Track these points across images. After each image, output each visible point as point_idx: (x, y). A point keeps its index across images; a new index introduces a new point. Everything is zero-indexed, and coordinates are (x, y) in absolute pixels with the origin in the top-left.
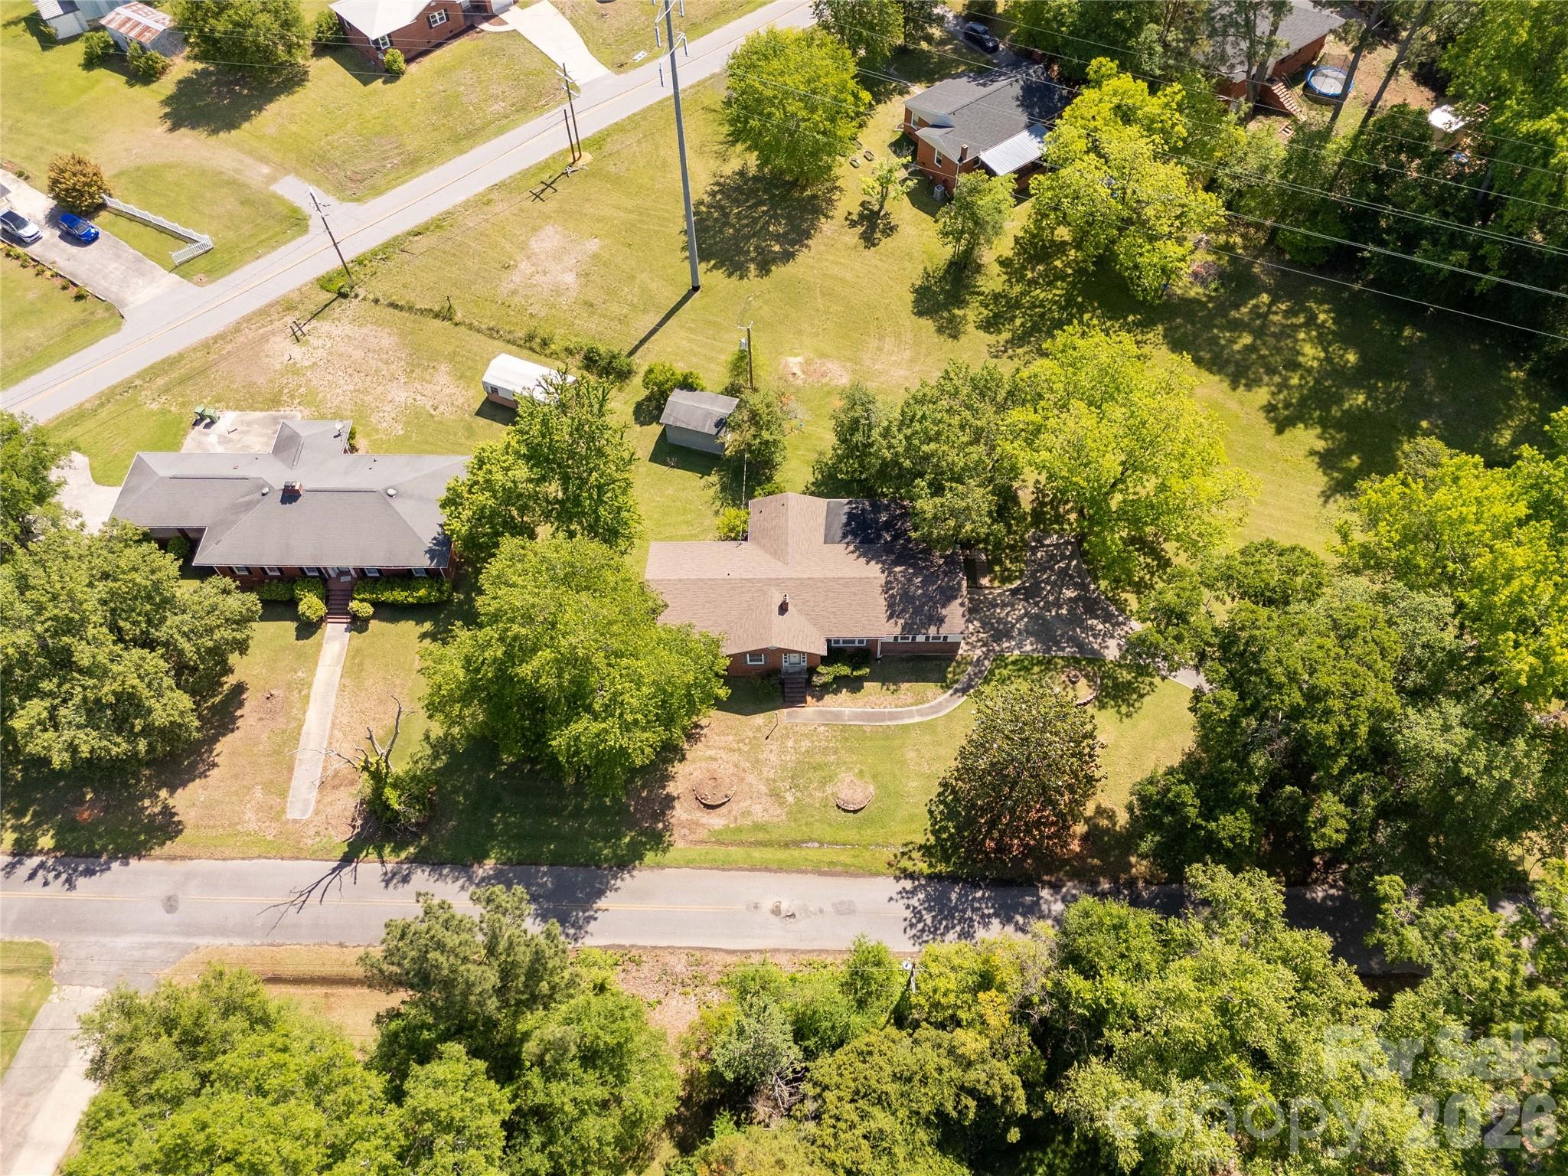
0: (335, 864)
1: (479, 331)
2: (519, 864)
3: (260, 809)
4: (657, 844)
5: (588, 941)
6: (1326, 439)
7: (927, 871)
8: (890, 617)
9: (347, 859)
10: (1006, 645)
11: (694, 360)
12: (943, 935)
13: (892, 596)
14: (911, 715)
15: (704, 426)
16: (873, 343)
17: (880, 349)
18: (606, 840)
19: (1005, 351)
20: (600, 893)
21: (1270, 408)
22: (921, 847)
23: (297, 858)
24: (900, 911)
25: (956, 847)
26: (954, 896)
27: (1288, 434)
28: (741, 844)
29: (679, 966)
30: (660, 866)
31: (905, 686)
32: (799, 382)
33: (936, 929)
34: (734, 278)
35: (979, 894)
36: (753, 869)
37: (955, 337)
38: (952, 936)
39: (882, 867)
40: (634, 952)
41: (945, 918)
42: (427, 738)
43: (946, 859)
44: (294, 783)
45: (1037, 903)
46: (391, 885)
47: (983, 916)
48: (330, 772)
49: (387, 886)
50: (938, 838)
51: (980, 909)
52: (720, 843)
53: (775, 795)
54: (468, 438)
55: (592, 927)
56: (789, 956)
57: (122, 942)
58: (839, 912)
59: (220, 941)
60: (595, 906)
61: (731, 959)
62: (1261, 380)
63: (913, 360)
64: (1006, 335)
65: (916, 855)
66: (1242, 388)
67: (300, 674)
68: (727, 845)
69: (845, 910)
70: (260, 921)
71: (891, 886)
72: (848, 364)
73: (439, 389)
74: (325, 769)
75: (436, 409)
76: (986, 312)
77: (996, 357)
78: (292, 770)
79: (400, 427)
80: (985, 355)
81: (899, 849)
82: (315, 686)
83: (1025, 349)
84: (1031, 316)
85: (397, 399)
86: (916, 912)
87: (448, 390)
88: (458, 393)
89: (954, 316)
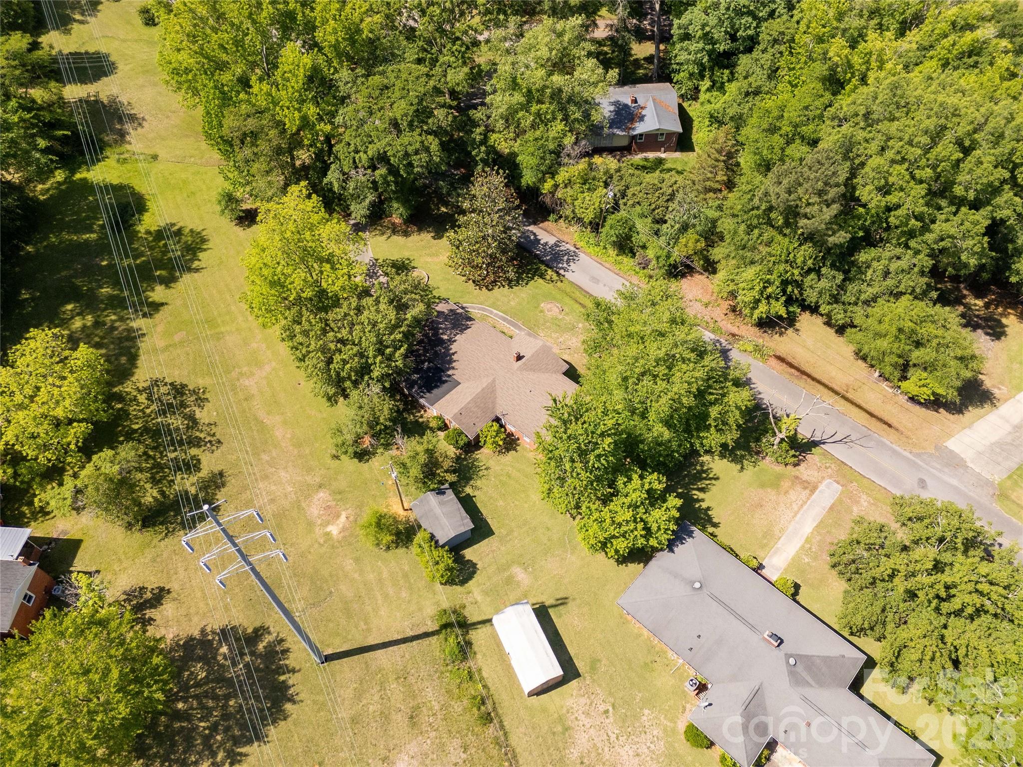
0: (822, 446)
3: (857, 503)
5: (712, 336)
6: (153, 288)
7: (550, 270)
9: (815, 444)
11: (391, 591)
12: (566, 251)
14: (496, 315)
15: (451, 500)
19: (210, 442)
21: (148, 315)
22: (543, 278)
23: (842, 462)
24: (573, 266)
25: (530, 270)
26: (548, 258)
32: (350, 511)
33: (566, 253)
34: (286, 645)
35: (538, 252)
37: (221, 474)
38: (562, 248)
39: (565, 281)
41: (559, 254)
42: (742, 468)
43: (538, 269)
44: (832, 501)
45: (521, 237)
47: (545, 246)
48: (807, 491)
50: (534, 276)
51: (543, 249)
54: (599, 661)
55: (707, 340)
57: (954, 482)
58: (598, 281)
62: (125, 329)
63: (266, 477)
64: (194, 451)
65: (548, 277)
66: (140, 333)
67: (807, 560)
70: (872, 444)
71: (569, 275)
72: (304, 505)
73: (592, 731)
74: (810, 495)
75: (607, 712)
76: (179, 477)
77: (219, 442)
78: (831, 508)
79: (645, 718)
80: (223, 448)
81: (551, 285)
82: (799, 545)
83: (198, 434)
84: (161, 453)
85: (631, 753)
86: (568, 261)
87: (586, 723)
88: (580, 712)
89: (199, 489)
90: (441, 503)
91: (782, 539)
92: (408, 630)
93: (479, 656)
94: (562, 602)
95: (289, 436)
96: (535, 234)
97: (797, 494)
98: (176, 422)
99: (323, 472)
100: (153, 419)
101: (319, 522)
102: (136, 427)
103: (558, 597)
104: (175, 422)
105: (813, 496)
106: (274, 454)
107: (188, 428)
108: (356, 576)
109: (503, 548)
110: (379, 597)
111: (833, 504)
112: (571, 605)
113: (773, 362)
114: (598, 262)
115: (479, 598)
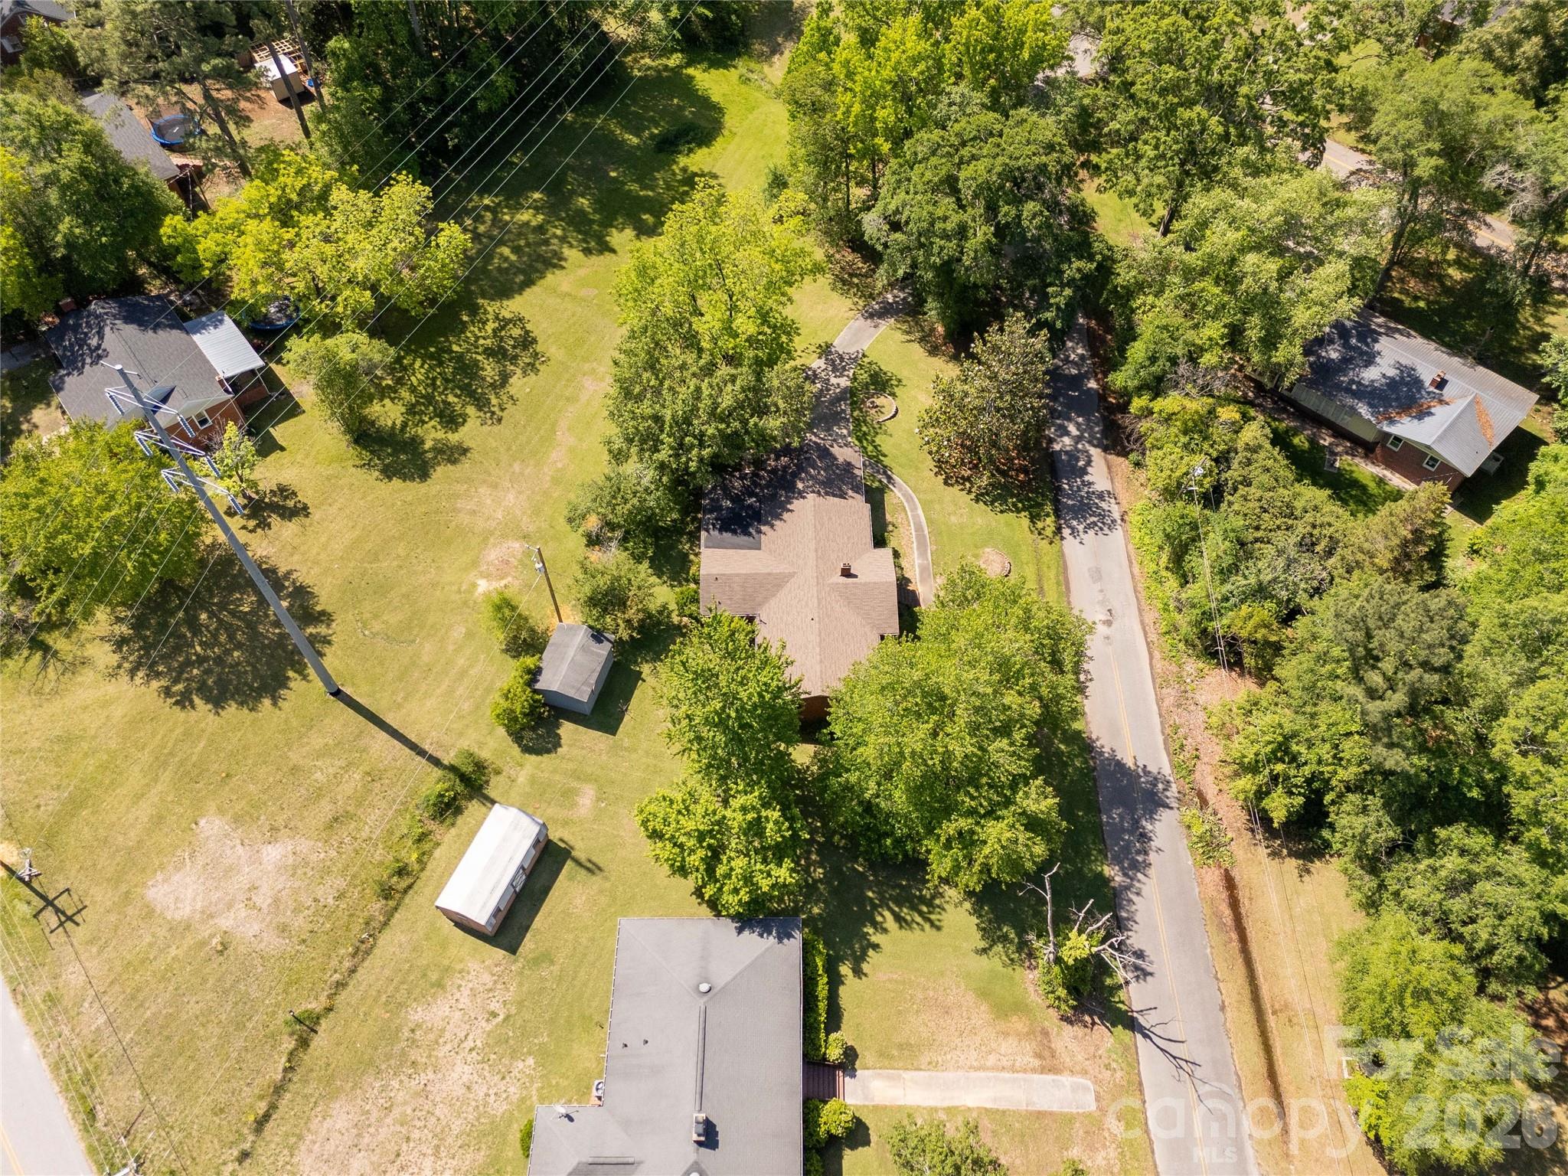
0: (1139, 1036)
1: (353, 971)
2: (1104, 841)
3: (1092, 1148)
5: (1167, 770)
6: (624, 228)
7: (1053, 518)
8: (846, 498)
9: (1131, 1023)
12: (1104, 511)
13: (826, 492)
14: (916, 517)
15: (598, 655)
16: (464, 519)
17: (473, 513)
18: (1065, 765)
19: (493, 413)
20: (1120, 765)
21: (587, 252)
22: (1033, 522)
23: (1141, 1084)
24: (1090, 536)
25: (1029, 499)
26: (1070, 502)
29: (1170, 694)
31: (888, 518)
32: (517, 583)
33: (1100, 515)
35: (1066, 487)
37: (466, 450)
38: (1103, 505)
39: (1055, 547)
40: (1168, 731)
41: (1090, 508)
42: (984, 951)
43: (1040, 505)
44: (1055, 1108)
45: (1066, 453)
46: (1149, 969)
47: (1084, 485)
48: (1037, 1063)
49: (1151, 974)
50: (1023, 510)
51: (1078, 487)
54: (552, 962)
55: (1153, 769)
56: (1145, 614)
58: (1101, 579)
59: (1250, 1150)
60: (1133, 767)
61: (1157, 655)
62: (554, 250)
63: (495, 486)
64: (470, 410)
65: (1040, 525)
66: (562, 263)
69: (1097, 575)
71: (1070, 544)
72: (492, 540)
73: (458, 1015)
74: (1034, 1070)
75: (494, 1015)
76: (433, 423)
77: (500, 420)
78: (1040, 1115)
79: (521, 1065)
80: (496, 428)
81: (1036, 536)
82: (932, 1103)
83: (493, 397)
84: (446, 389)
85: (465, 1079)
86: (1089, 527)
87: (462, 1000)
88: (470, 985)
89: (434, 449)
90: (583, 648)
91: (922, 1073)
92: (428, 741)
93: (453, 831)
94: (592, 868)
95: (560, 465)
96: (1089, 463)
97: (1018, 1050)
98: (490, 370)
99: (544, 525)
100: (476, 353)
101: (484, 568)
102: (455, 348)
103: (594, 859)
105: (1036, 1076)
106: (527, 472)
107: (491, 385)
108: (451, 648)
109: (604, 757)
110: (444, 686)
111: (1051, 1113)
112: (596, 880)
113: (1213, 877)
114: (1129, 556)
115: (521, 780)
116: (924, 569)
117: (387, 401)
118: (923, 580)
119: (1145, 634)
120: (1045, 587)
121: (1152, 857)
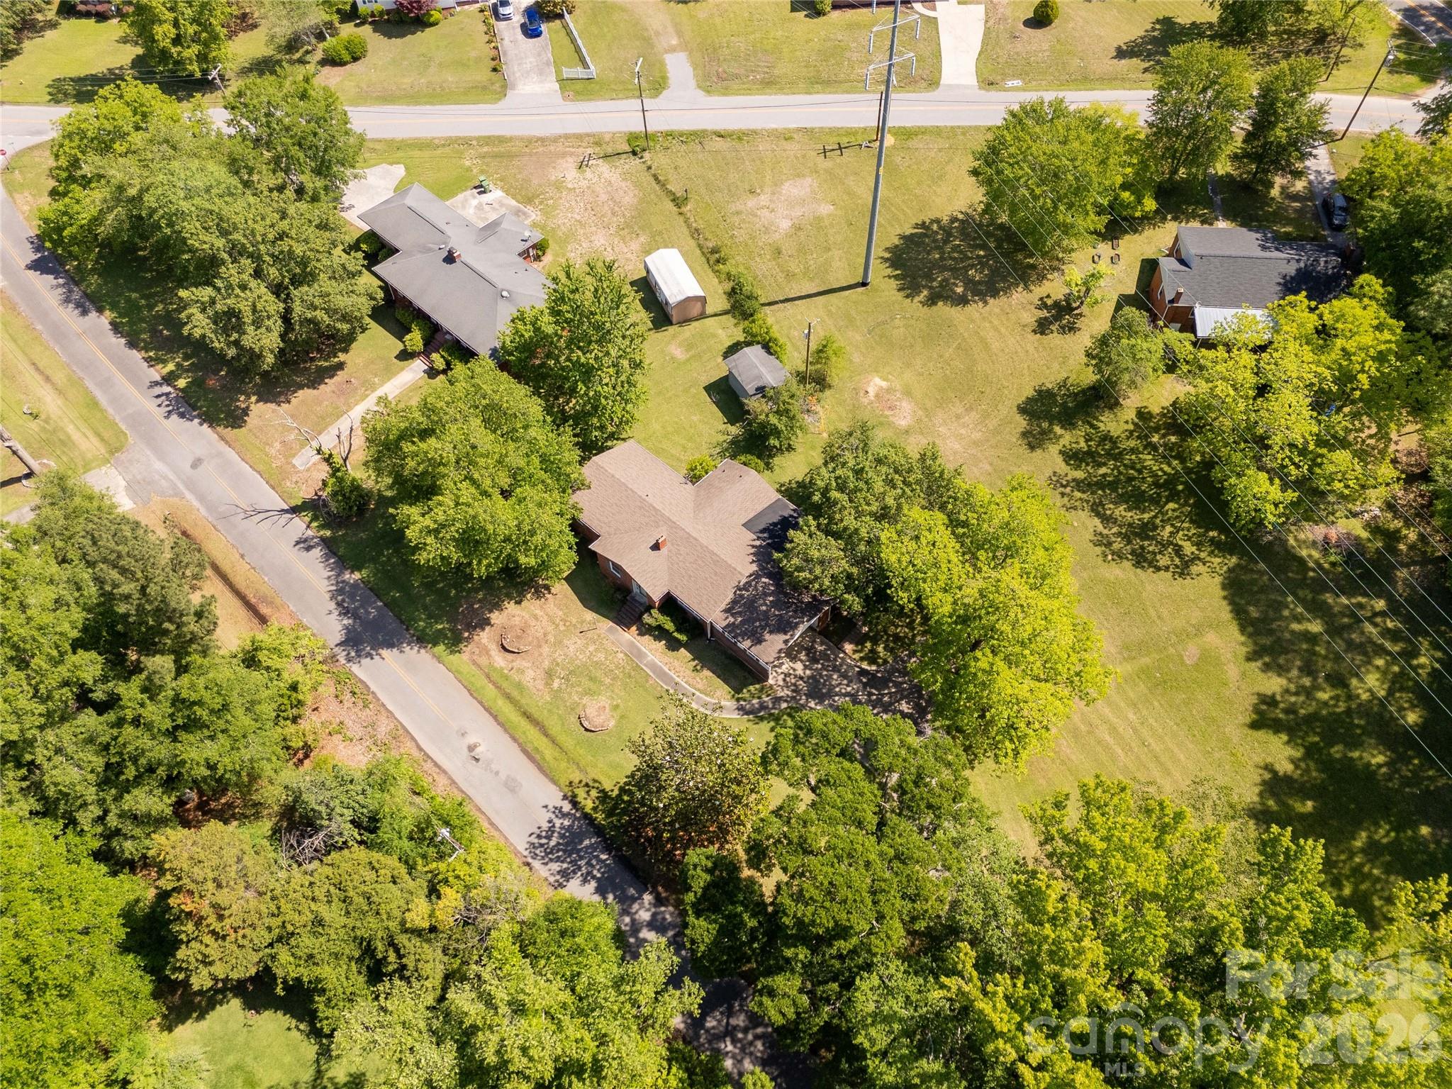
0: (286, 507)
1: (689, 226)
2: (371, 589)
3: (285, 445)
4: (453, 645)
5: (355, 668)
6: (1297, 767)
7: (588, 810)
8: (726, 611)
9: (295, 510)
10: (812, 704)
12: (551, 860)
13: (741, 596)
14: (690, 695)
16: (958, 409)
17: (958, 417)
18: (430, 617)
19: (1065, 486)
20: (391, 645)
21: (1270, 701)
22: (603, 791)
23: (273, 488)
24: (543, 819)
25: (624, 812)
26: (587, 842)
27: (1261, 735)
28: (498, 687)
29: (384, 729)
30: (439, 659)
31: (707, 673)
32: (866, 401)
33: (551, 853)
34: (902, 294)
35: (604, 857)
36: (486, 709)
37: (1033, 448)
38: (555, 867)
39: (564, 781)
40: (370, 697)
41: (565, 851)
43: (610, 813)
45: (634, 900)
46: (299, 546)
47: (589, 873)
49: (296, 544)
50: (619, 796)
51: (593, 866)
52: (488, 677)
53: (549, 674)
55: (366, 661)
56: (446, 782)
57: (158, 465)
58: (506, 785)
59: (196, 504)
60: (381, 651)
62: (1288, 670)
63: (976, 443)
64: (1080, 475)
65: (594, 793)
66: (1259, 664)
67: (376, 379)
68: (491, 681)
69: (511, 786)
70: (222, 509)
71: (554, 797)
72: (920, 412)
76: (1083, 445)
77: (1051, 485)
80: (1044, 479)
83: (1084, 496)
84: (1120, 473)
86: (551, 830)
89: (1051, 431)
90: (760, 377)
92: (788, 307)
93: (721, 291)
100: (1155, 517)
102: (1171, 505)
104: (1124, 513)
106: (975, 470)
107: (1102, 504)
109: (695, 375)
114: (497, 829)
115: (720, 331)
116: (640, 655)
117: (1131, 427)
118: (632, 645)
119: (436, 765)
120: (544, 739)
121: (332, 605)
